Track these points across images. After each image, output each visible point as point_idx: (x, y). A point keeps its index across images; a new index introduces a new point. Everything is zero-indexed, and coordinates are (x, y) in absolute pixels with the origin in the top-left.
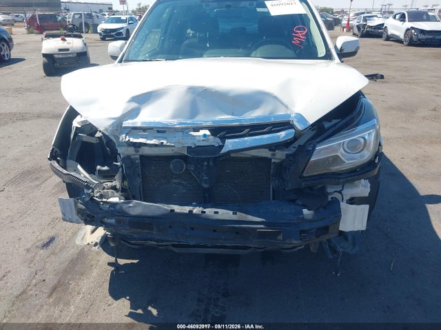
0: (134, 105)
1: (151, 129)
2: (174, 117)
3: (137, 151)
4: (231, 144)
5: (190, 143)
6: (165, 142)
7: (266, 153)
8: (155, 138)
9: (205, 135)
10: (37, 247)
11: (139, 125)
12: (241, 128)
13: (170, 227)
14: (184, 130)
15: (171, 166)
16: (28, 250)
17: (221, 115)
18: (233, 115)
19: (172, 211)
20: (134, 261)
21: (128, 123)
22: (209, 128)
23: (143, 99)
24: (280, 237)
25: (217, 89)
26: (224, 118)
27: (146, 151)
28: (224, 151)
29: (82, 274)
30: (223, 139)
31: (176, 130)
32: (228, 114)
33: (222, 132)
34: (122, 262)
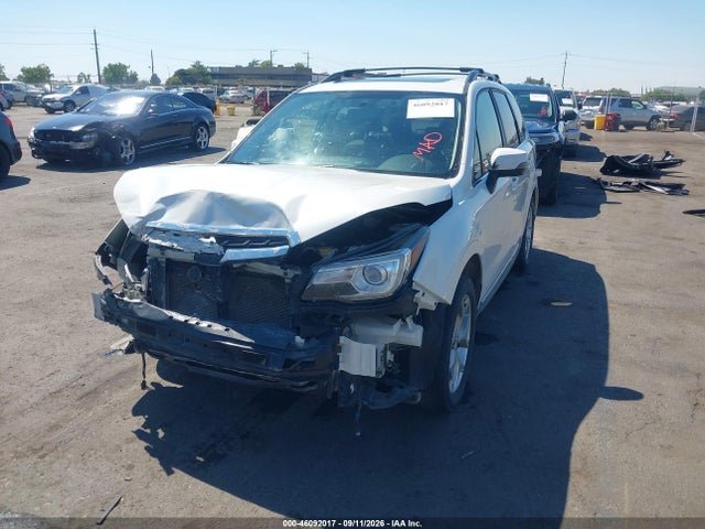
0: (161, 206)
1: (169, 231)
2: (188, 221)
3: (163, 254)
4: (232, 254)
5: (197, 249)
6: (175, 245)
7: (277, 271)
8: (170, 240)
9: (212, 243)
10: (98, 354)
11: (158, 226)
12: (242, 239)
13: (170, 335)
14: (196, 235)
15: (188, 273)
16: (88, 355)
17: (234, 223)
18: (244, 225)
19: (171, 317)
20: (179, 386)
21: (151, 224)
22: (217, 236)
23: (170, 201)
24: (264, 363)
25: (232, 197)
26: (236, 228)
27: (170, 254)
28: (223, 260)
29: (121, 387)
30: (226, 247)
31: (189, 234)
32: (240, 224)
33: (227, 240)
34: (166, 384)
